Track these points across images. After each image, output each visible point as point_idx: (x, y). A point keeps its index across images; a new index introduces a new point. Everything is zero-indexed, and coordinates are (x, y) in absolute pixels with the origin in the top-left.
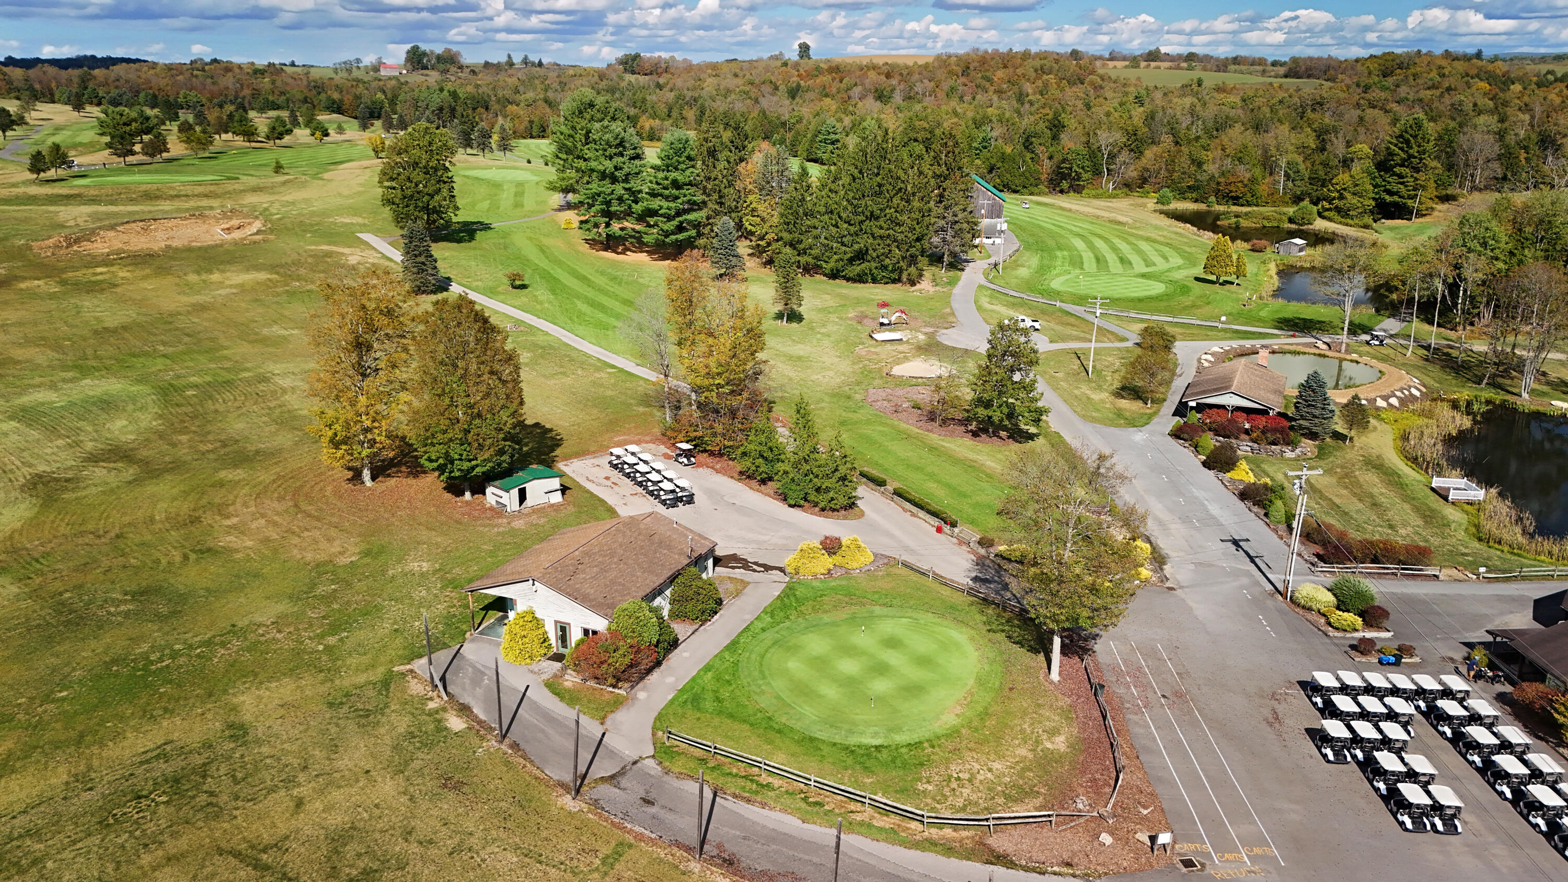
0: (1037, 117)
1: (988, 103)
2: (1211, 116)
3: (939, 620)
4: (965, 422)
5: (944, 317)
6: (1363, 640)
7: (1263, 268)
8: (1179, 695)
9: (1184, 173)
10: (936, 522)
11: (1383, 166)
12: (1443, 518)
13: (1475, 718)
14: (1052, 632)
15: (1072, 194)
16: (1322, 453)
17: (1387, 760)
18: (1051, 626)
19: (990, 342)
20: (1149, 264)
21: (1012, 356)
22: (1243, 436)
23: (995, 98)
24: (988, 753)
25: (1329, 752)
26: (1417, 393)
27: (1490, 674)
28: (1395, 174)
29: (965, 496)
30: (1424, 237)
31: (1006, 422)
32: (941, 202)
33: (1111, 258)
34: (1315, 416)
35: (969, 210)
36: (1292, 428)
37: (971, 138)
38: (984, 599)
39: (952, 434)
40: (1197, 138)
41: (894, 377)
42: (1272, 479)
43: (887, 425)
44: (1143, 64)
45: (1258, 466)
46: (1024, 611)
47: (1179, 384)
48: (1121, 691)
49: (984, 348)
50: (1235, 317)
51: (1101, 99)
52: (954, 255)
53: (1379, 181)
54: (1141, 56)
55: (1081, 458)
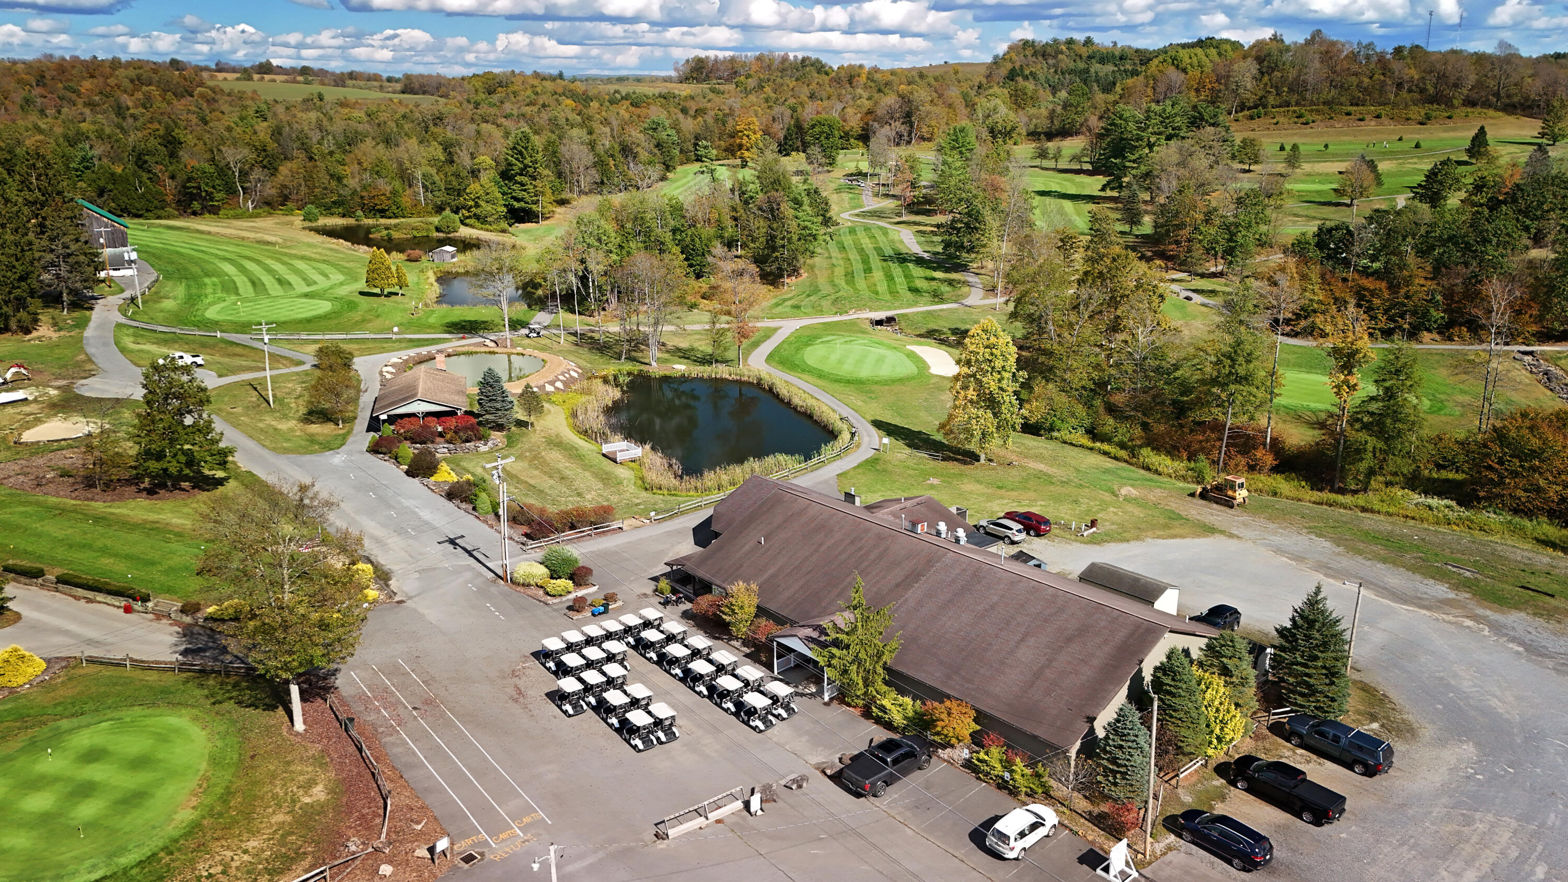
0: (146, 132)
1: (80, 118)
2: (340, 130)
3: (150, 711)
4: (134, 481)
5: (78, 365)
6: (576, 600)
7: (423, 277)
8: (428, 702)
9: (325, 189)
10: (122, 602)
11: (506, 175)
12: (616, 478)
13: (671, 638)
14: (287, 682)
15: (207, 215)
16: (511, 441)
17: (614, 697)
18: (284, 676)
19: (145, 386)
20: (309, 282)
21: (177, 398)
22: (438, 439)
23: (87, 111)
24: (239, 835)
25: (568, 708)
26: (575, 375)
27: (674, 598)
28: (516, 182)
29: (153, 563)
30: (552, 237)
31: (187, 471)
32: (43, 233)
33: (267, 280)
34: (498, 409)
35: (83, 239)
36: (480, 424)
37: (67, 159)
38: (200, 671)
39: (121, 498)
40: (331, 153)
41: (26, 444)
42: (473, 474)
43: (30, 503)
44: (256, 77)
45: (458, 465)
46: (250, 669)
47: (367, 400)
48: (372, 717)
49: (139, 393)
50: (406, 326)
51: (217, 113)
52: (72, 292)
53: (505, 189)
54: (252, 68)
55: (281, 494)
